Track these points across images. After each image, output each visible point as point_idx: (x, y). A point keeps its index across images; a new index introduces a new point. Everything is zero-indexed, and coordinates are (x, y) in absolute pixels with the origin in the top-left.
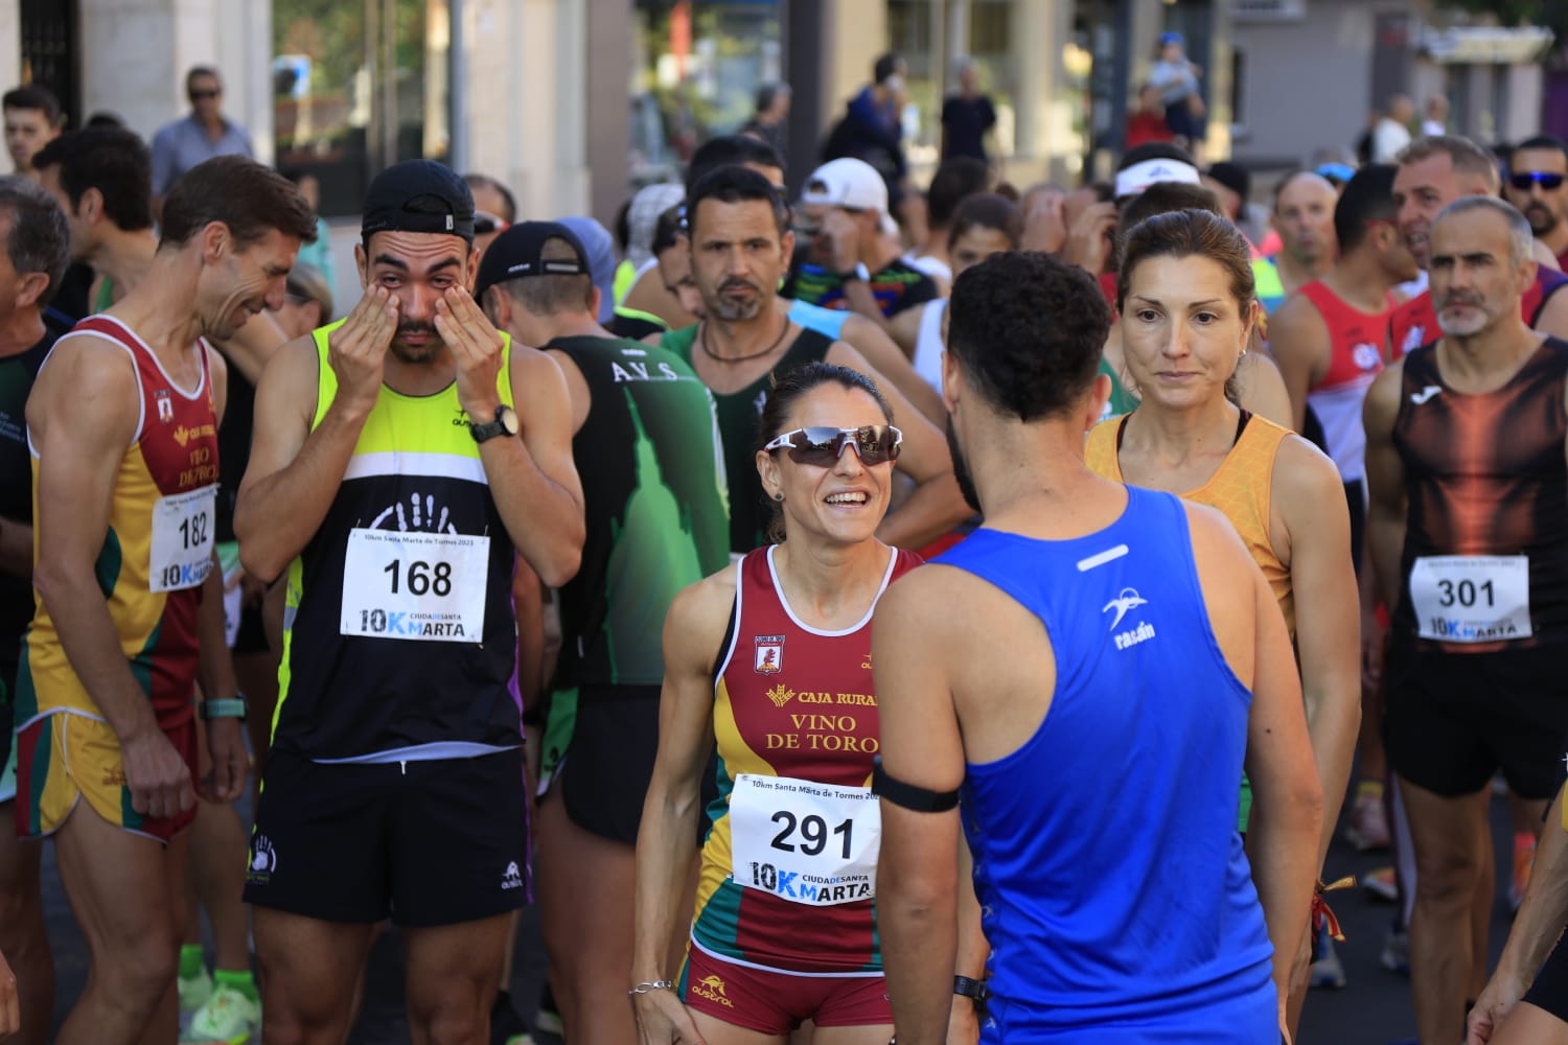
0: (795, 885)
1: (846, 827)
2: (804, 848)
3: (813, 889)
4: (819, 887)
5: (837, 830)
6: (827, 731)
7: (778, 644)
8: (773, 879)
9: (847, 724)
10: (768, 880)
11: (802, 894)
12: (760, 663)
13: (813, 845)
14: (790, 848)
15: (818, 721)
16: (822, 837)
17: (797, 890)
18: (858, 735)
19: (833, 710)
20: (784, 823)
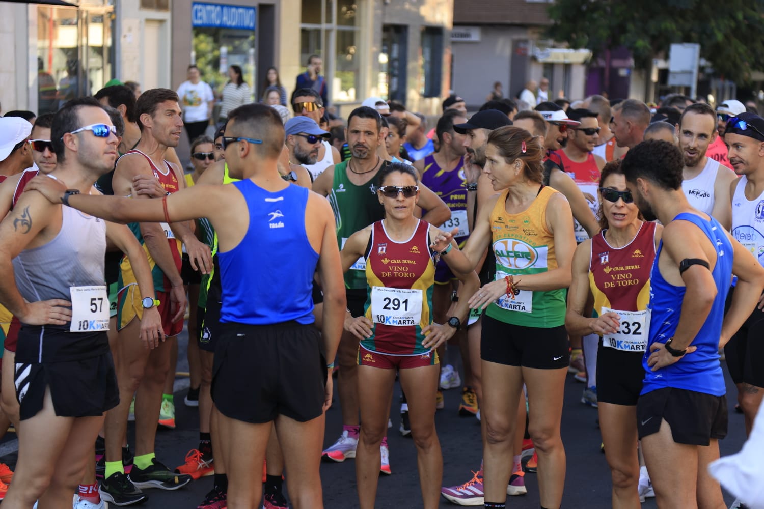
0: (391, 320)
1: (406, 302)
2: (394, 308)
3: (396, 321)
4: (398, 320)
5: (403, 303)
6: (400, 271)
7: (385, 246)
8: (384, 319)
9: (405, 269)
10: (382, 320)
11: (393, 323)
12: (380, 252)
13: (396, 307)
14: (389, 309)
15: (397, 268)
16: (399, 305)
17: (391, 322)
18: (408, 272)
19: (401, 265)
20: (387, 301)
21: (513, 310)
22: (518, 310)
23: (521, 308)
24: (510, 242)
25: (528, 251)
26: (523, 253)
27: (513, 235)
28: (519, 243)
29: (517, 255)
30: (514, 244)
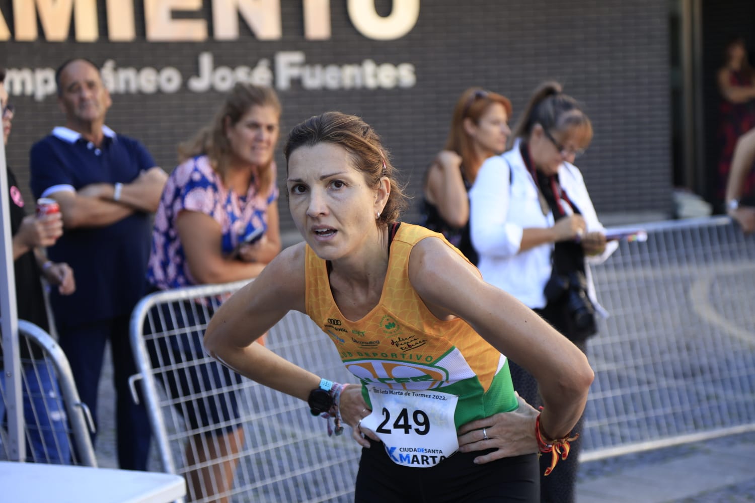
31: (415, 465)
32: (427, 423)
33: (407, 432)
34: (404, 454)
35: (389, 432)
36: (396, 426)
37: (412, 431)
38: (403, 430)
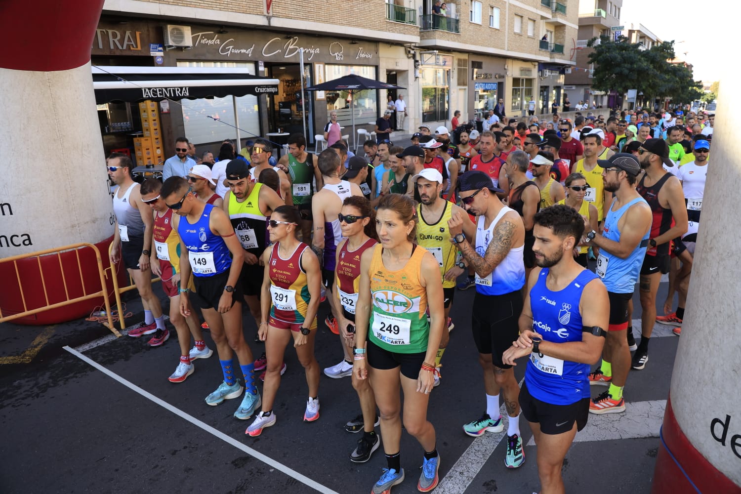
21: (394, 344)
22: (398, 344)
23: (401, 343)
24: (390, 293)
25: (406, 302)
26: (401, 303)
27: (392, 288)
28: (397, 295)
29: (396, 303)
30: (394, 295)
31: (392, 344)
32: (398, 330)
33: (390, 332)
34: (389, 339)
35: (384, 331)
36: (387, 330)
37: (392, 332)
38: (389, 332)
